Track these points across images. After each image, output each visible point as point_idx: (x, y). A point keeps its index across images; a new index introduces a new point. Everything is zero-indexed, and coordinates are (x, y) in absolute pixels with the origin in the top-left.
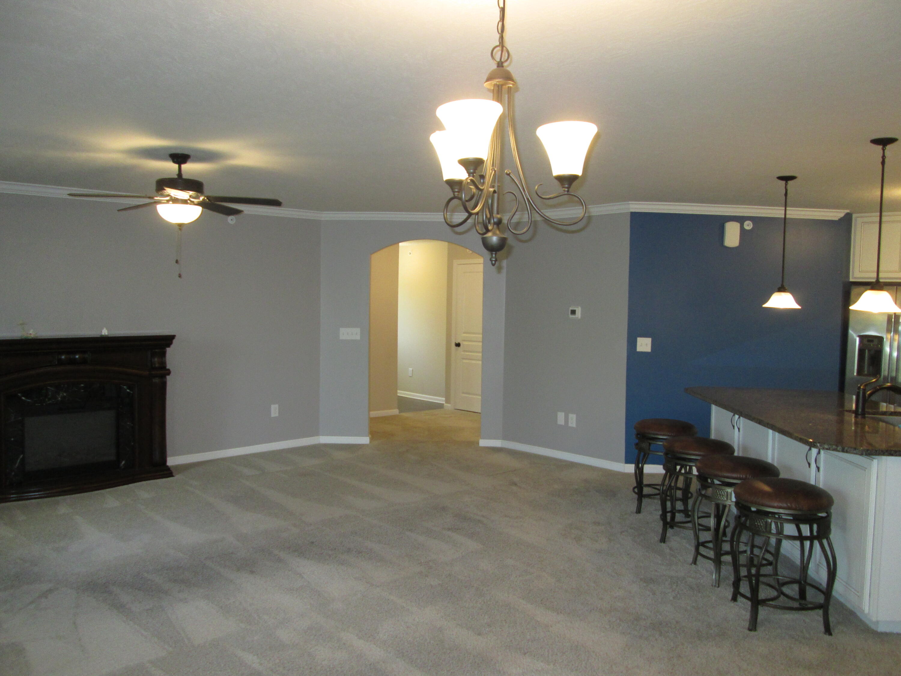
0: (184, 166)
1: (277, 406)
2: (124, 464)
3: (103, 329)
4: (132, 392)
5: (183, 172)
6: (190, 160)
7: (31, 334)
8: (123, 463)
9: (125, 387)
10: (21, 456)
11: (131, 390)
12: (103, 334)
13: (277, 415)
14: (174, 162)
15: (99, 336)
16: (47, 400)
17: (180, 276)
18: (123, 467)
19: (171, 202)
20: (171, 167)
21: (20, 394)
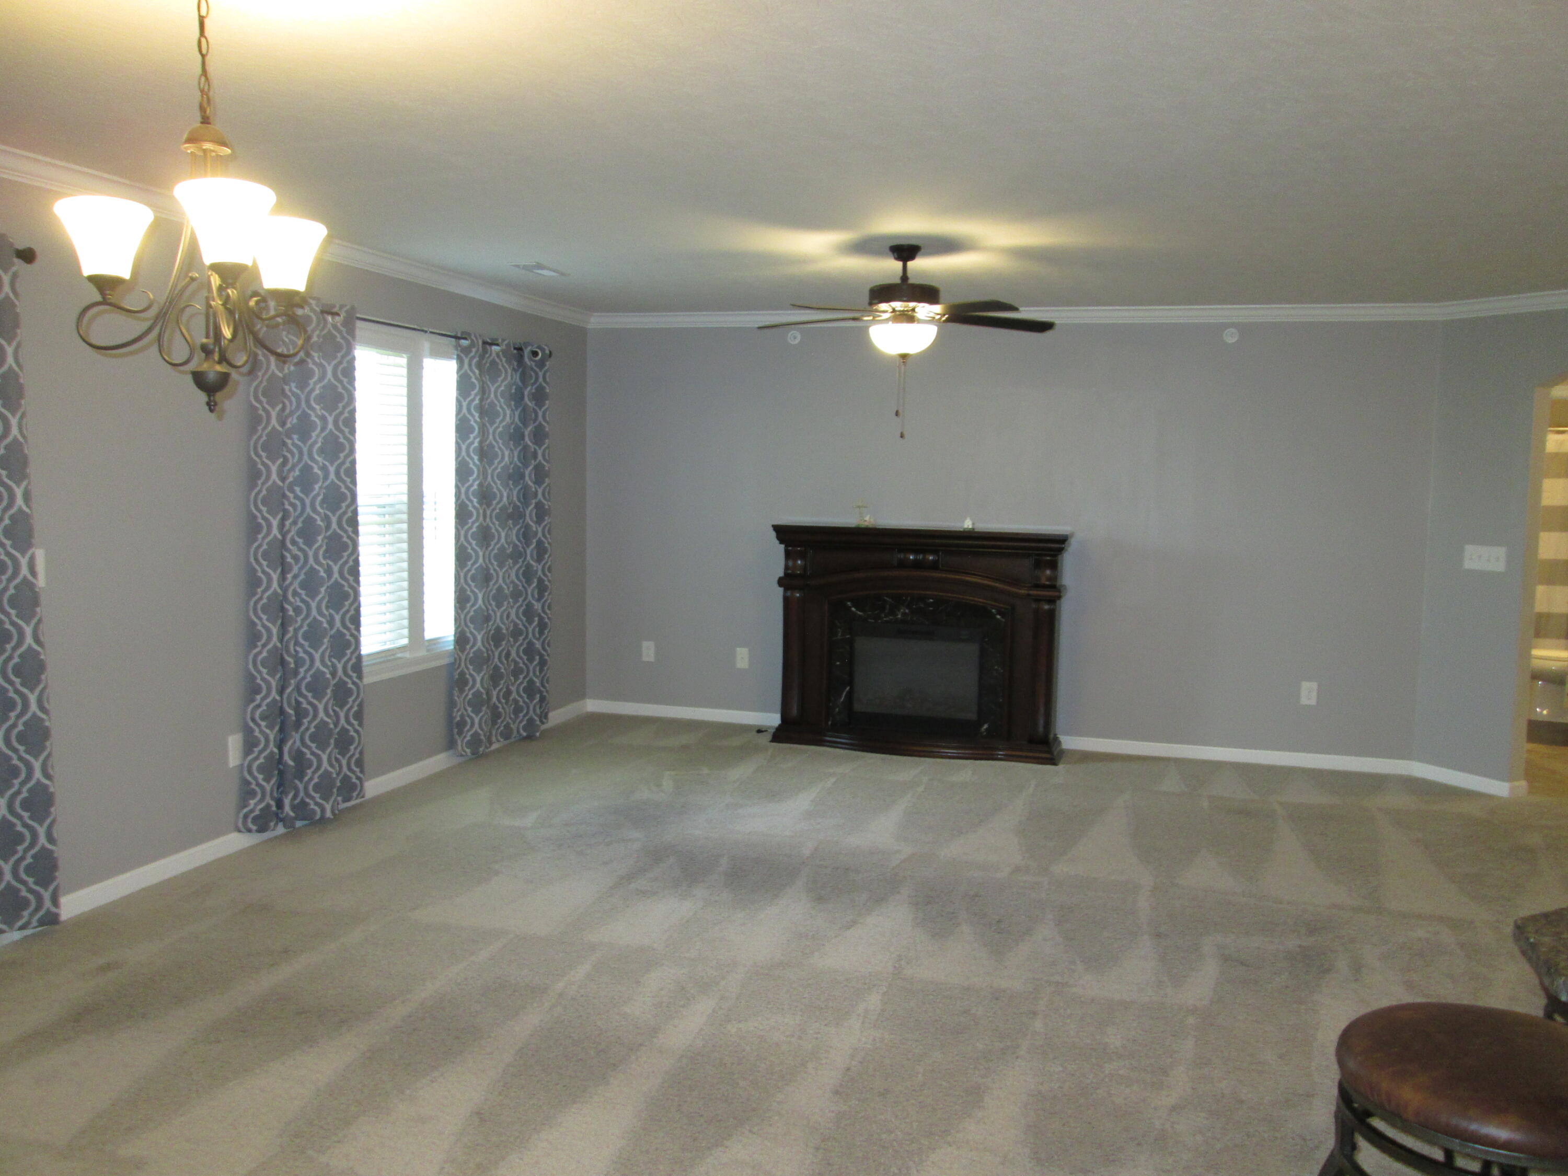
0: (910, 264)
1: (1314, 685)
2: (987, 729)
3: (966, 519)
4: (1003, 620)
5: (909, 274)
6: (920, 253)
7: (866, 521)
8: (986, 726)
9: (994, 611)
10: (848, 689)
11: (1003, 617)
12: (966, 526)
13: (1313, 702)
14: (898, 258)
15: (962, 530)
16: (883, 616)
17: (902, 436)
18: (985, 733)
19: (890, 323)
20: (890, 267)
21: (849, 603)
